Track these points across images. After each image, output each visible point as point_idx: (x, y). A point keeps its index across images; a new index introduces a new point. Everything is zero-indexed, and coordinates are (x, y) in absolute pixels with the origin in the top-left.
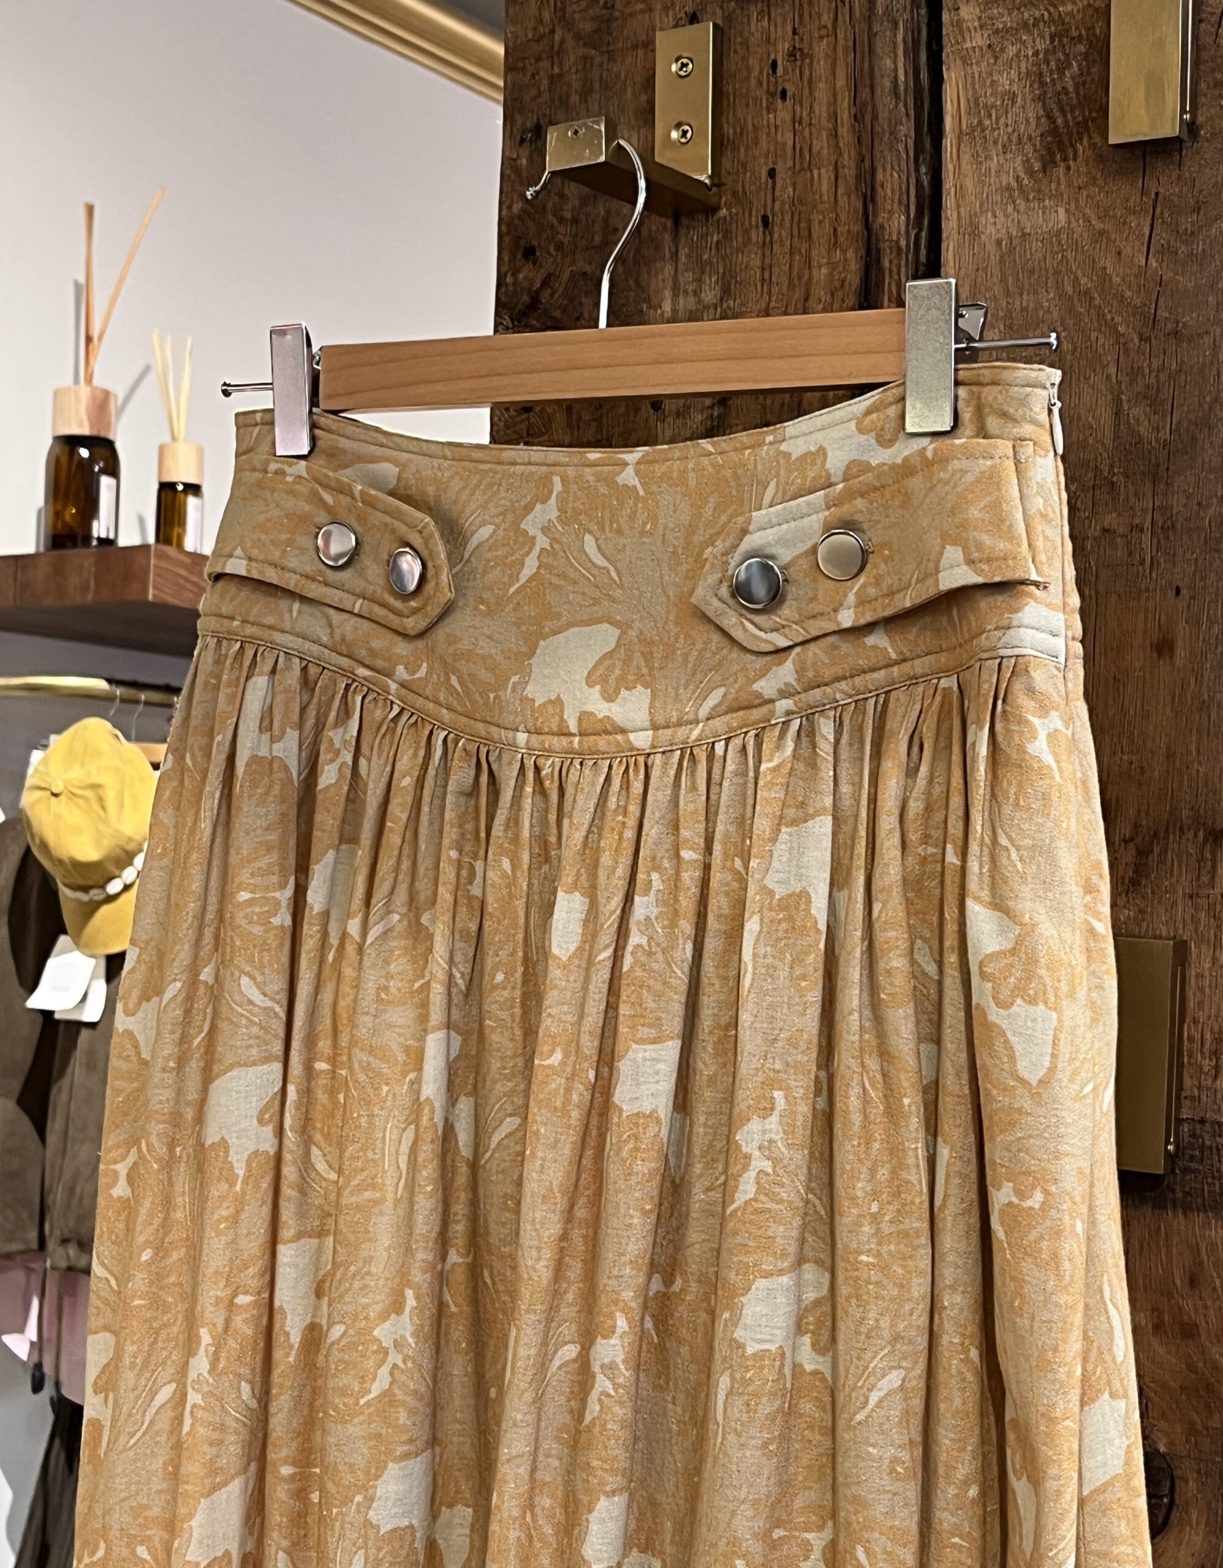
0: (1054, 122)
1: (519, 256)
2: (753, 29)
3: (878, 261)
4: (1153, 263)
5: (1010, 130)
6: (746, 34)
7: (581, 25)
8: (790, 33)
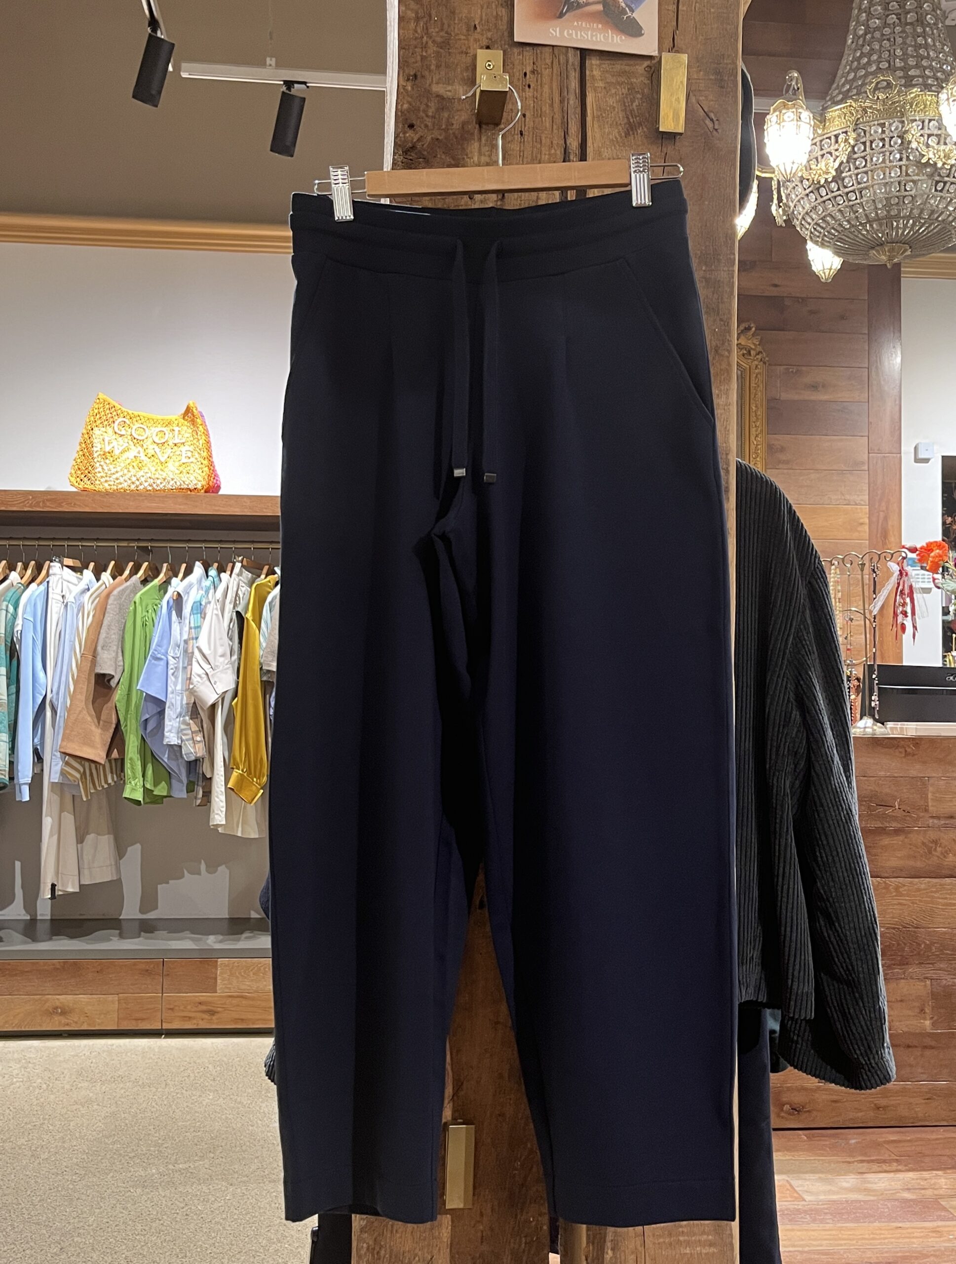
0: (629, 120)
1: (406, 126)
2: (516, 58)
5: (613, 119)
6: (513, 59)
7: (436, 38)
8: (533, 65)
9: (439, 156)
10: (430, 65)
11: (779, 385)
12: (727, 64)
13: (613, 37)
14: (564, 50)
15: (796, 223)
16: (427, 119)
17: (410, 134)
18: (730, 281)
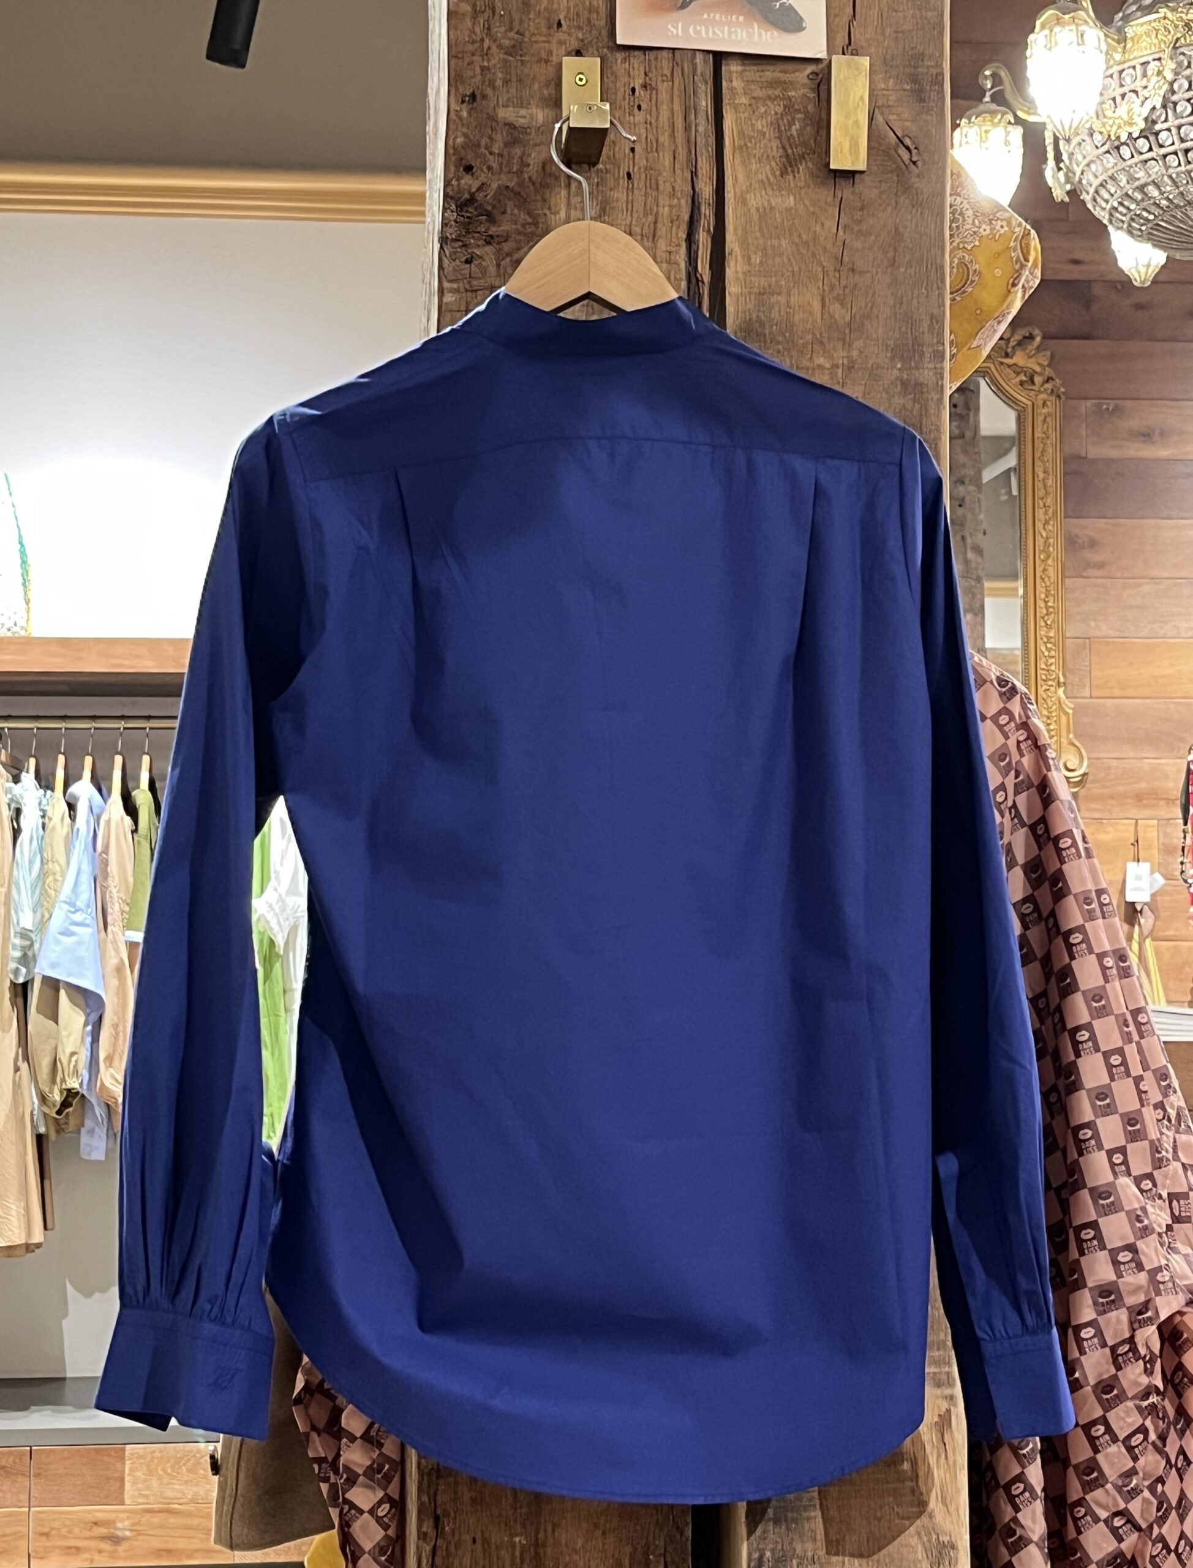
0: (786, 152)
1: (462, 169)
2: (619, 67)
3: (699, 209)
4: (841, 232)
5: (762, 151)
6: (614, 69)
7: (502, 41)
8: (644, 76)
9: (509, 211)
10: (495, 80)
11: (1083, 432)
12: (928, 67)
13: (760, 34)
14: (690, 53)
15: (1087, 198)
16: (491, 158)
17: (467, 181)
18: (937, 383)
